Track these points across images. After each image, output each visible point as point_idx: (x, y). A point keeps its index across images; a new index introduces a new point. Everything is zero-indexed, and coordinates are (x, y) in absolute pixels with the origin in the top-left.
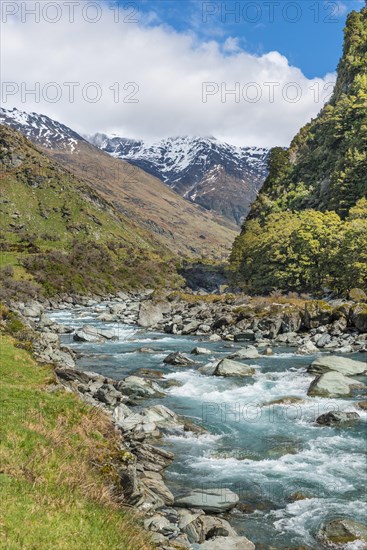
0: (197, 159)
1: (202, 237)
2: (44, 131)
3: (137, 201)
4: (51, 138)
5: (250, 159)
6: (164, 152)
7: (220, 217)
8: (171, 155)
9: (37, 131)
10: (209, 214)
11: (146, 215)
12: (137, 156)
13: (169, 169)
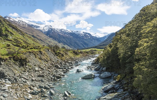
0: (49, 30)
1: (50, 42)
2: (21, 23)
3: (38, 36)
4: (22, 24)
5: (58, 30)
6: (44, 28)
7: (53, 39)
8: (45, 29)
9: (20, 23)
10: (51, 38)
11: (39, 38)
12: (39, 29)
13: (44, 31)
